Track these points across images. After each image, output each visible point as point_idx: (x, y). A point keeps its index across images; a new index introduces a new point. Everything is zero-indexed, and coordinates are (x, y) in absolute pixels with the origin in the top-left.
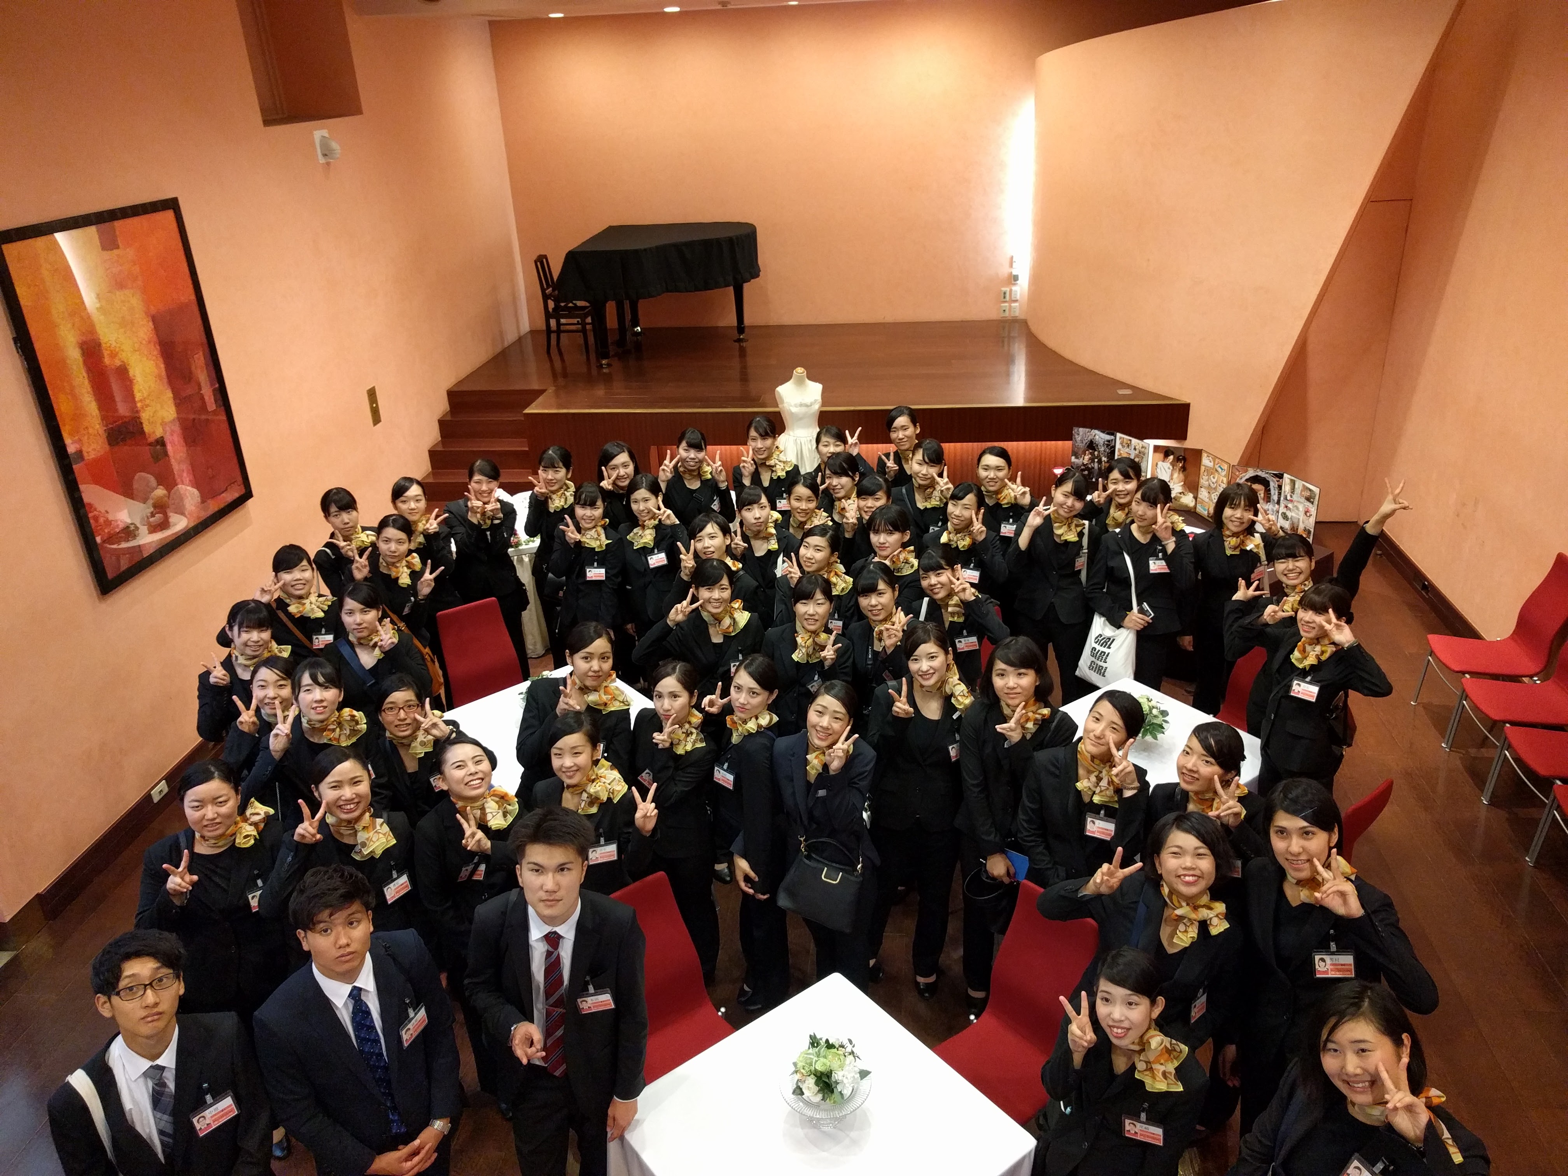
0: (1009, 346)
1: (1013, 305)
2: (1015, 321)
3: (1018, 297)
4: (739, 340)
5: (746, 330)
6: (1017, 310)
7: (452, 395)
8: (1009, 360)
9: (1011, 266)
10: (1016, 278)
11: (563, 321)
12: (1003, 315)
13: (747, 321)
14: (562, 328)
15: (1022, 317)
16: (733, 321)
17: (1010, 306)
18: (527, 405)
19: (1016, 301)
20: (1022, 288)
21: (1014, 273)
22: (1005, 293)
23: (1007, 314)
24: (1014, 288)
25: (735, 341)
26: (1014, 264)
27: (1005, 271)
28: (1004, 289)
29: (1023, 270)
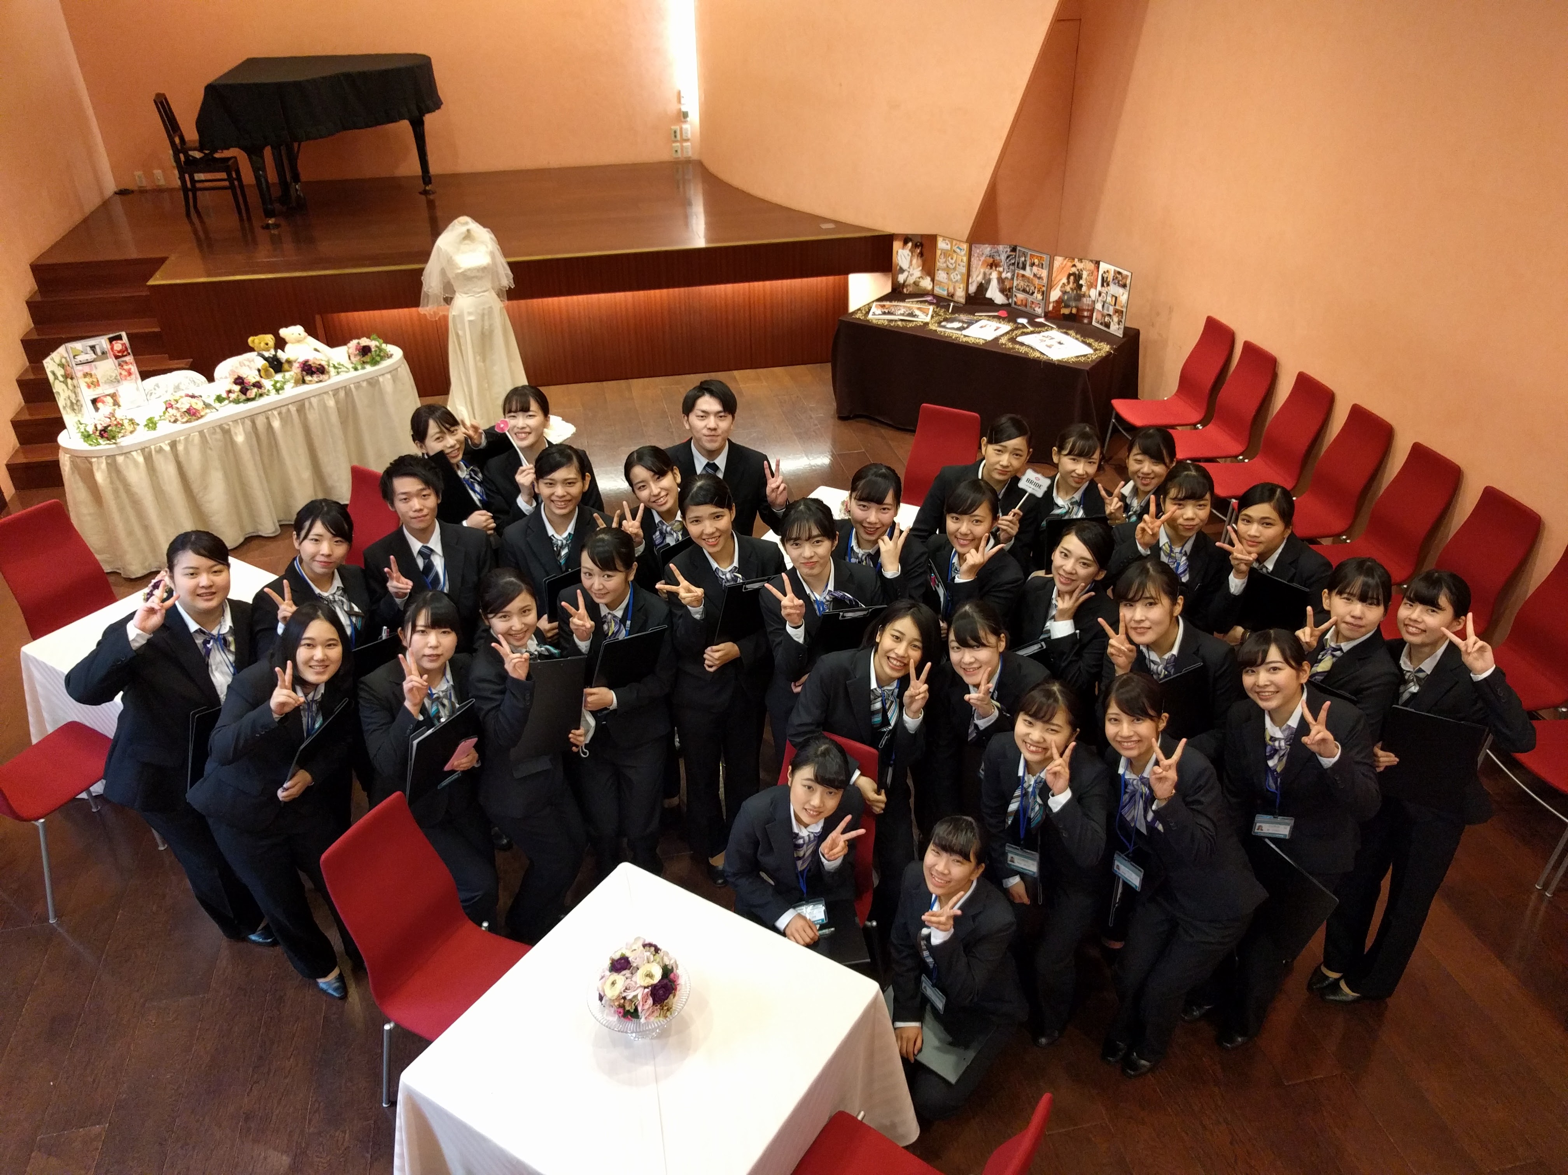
0: (684, 187)
1: (685, 144)
2: (688, 162)
3: (689, 136)
4: (425, 193)
5: (433, 181)
6: (689, 150)
7: (39, 270)
8: (686, 203)
9: (679, 101)
10: (685, 115)
11: (199, 176)
12: (675, 155)
13: (434, 169)
14: (198, 185)
15: (695, 157)
16: (417, 170)
17: (682, 147)
18: (150, 276)
19: (687, 140)
20: (693, 125)
21: (684, 109)
22: (675, 132)
23: (679, 155)
24: (685, 126)
25: (421, 193)
26: (683, 101)
27: (672, 108)
28: (674, 127)
29: (692, 105)
